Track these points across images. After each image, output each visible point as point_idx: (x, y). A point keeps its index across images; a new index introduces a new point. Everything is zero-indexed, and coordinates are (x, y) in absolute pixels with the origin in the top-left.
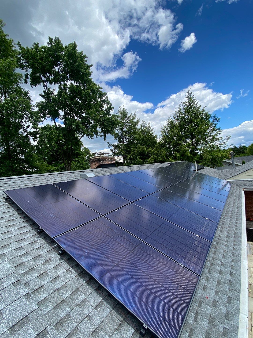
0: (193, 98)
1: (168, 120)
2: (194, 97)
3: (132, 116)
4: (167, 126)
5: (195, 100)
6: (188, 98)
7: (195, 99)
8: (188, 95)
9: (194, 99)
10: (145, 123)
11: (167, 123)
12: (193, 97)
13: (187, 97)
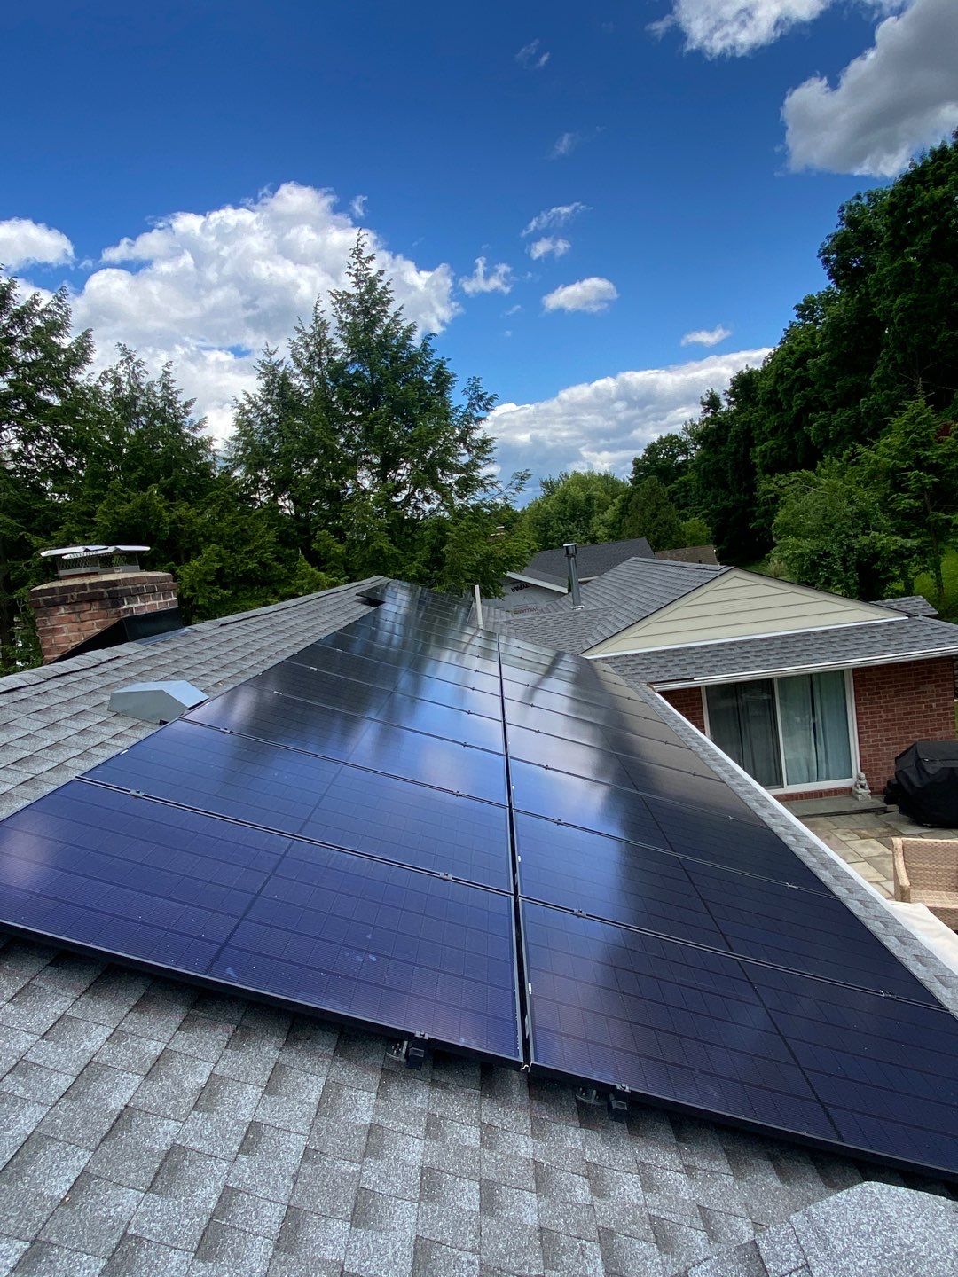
0: (380, 281)
1: (263, 365)
2: (384, 278)
3: (43, 311)
4: (261, 400)
5: (387, 293)
6: (356, 276)
7: (389, 288)
8: (356, 263)
9: (384, 288)
10: (137, 364)
11: (261, 383)
12: (381, 278)
13: (354, 272)
